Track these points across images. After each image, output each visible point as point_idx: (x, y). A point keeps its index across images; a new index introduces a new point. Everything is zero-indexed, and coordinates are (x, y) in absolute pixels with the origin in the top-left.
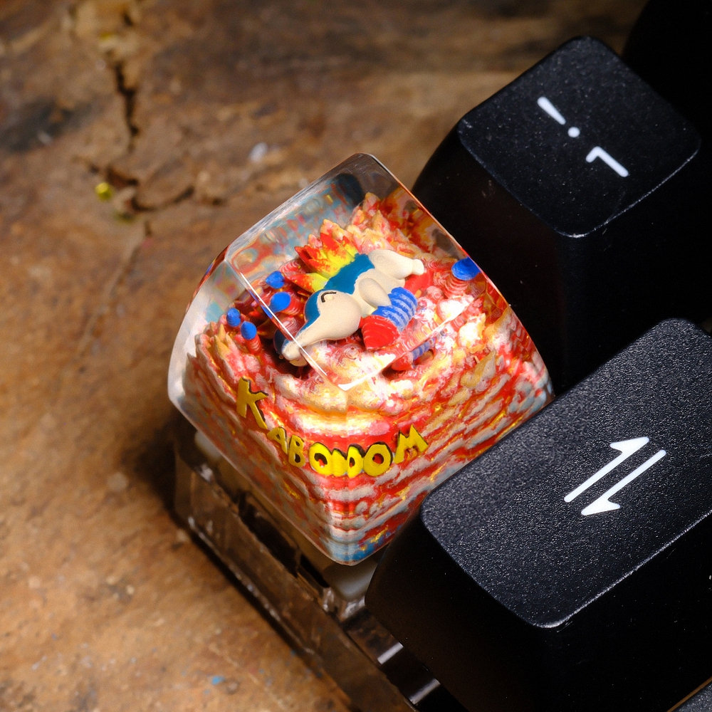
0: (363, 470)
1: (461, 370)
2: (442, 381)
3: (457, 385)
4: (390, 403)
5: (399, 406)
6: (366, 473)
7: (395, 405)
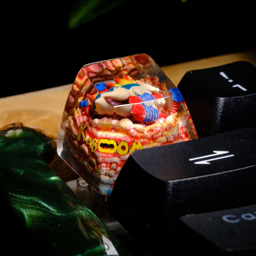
0: (117, 151)
1: (164, 130)
2: (155, 132)
3: (161, 134)
4: (132, 131)
5: (136, 133)
6: (117, 153)
7: (134, 132)
